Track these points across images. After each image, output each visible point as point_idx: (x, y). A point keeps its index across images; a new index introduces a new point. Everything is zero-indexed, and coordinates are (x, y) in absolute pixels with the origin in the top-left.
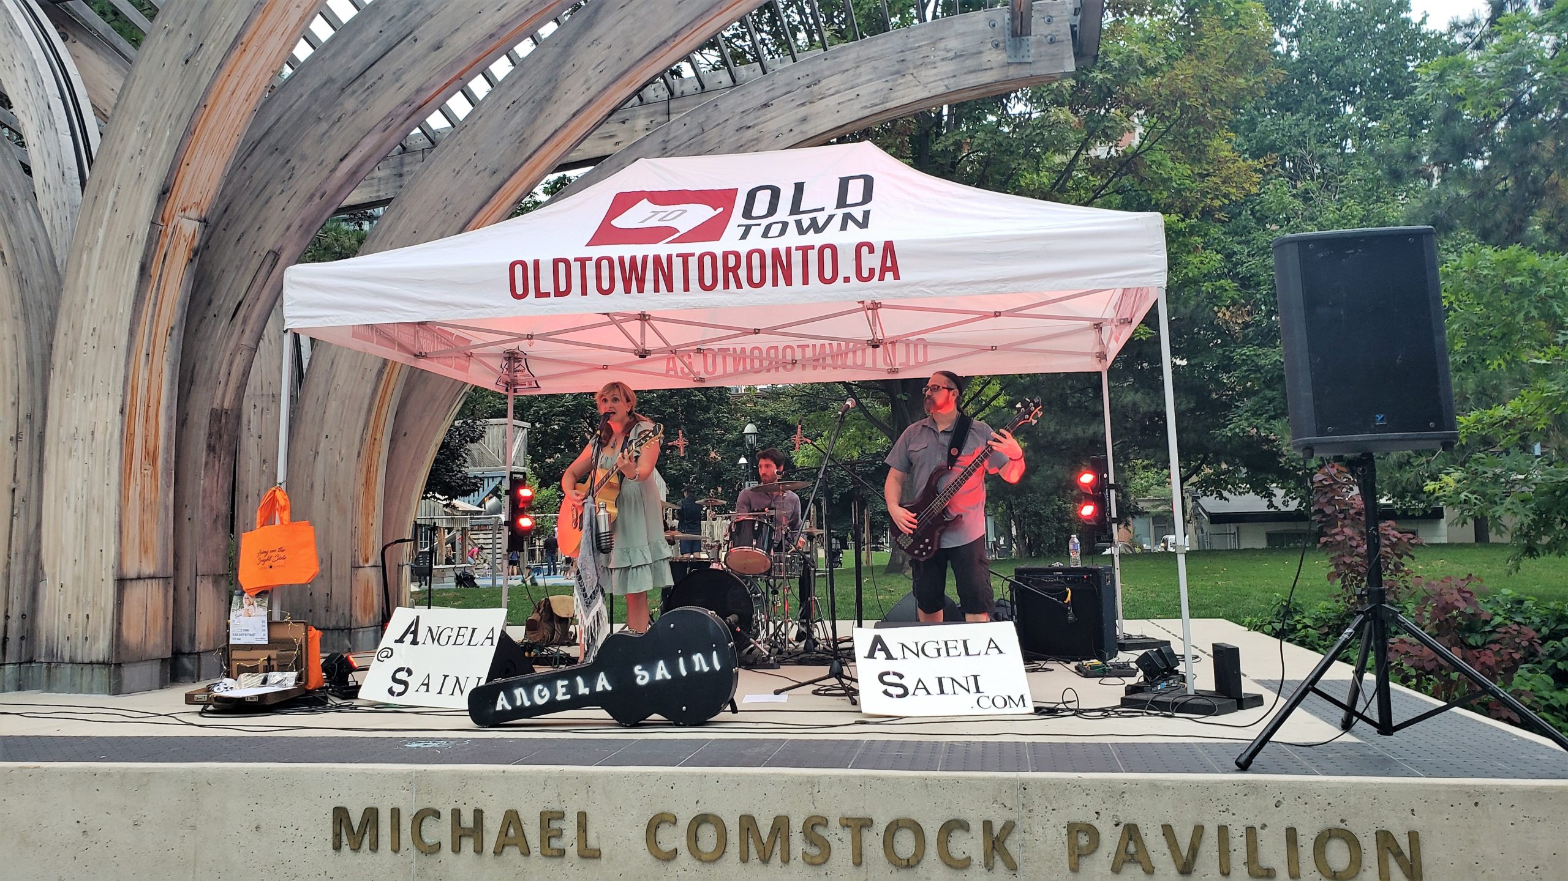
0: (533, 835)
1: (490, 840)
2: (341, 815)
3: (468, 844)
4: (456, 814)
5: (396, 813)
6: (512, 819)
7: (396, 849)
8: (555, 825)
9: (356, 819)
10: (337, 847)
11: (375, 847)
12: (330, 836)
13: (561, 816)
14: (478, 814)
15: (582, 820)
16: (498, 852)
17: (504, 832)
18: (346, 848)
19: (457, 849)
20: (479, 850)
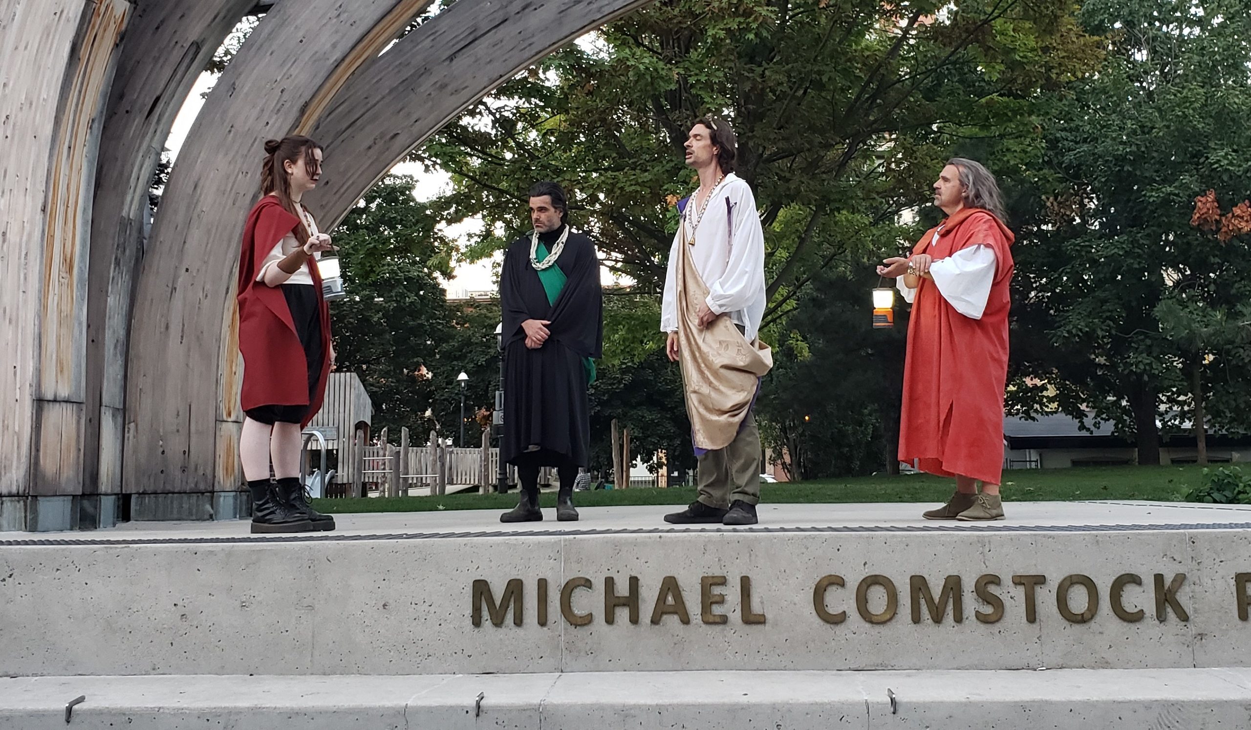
0: (693, 603)
1: (647, 609)
2: (481, 589)
3: (622, 614)
4: (610, 583)
5: (542, 585)
6: (670, 585)
7: (543, 622)
8: (717, 590)
9: (498, 592)
10: (477, 622)
11: (519, 621)
12: (469, 611)
13: (722, 581)
14: (634, 582)
15: (746, 584)
16: (655, 621)
17: (662, 598)
18: (487, 623)
19: (610, 620)
20: (634, 620)
